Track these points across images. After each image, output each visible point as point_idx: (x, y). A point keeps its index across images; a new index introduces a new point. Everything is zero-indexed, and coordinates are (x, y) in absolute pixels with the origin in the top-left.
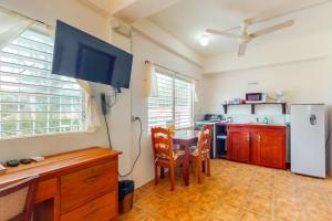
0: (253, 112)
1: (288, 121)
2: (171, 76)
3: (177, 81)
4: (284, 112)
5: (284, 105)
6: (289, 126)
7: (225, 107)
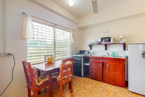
0: (106, 49)
1: (127, 55)
2: (53, 27)
3: (56, 29)
4: (125, 49)
5: (124, 45)
6: (127, 58)
7: (91, 46)
